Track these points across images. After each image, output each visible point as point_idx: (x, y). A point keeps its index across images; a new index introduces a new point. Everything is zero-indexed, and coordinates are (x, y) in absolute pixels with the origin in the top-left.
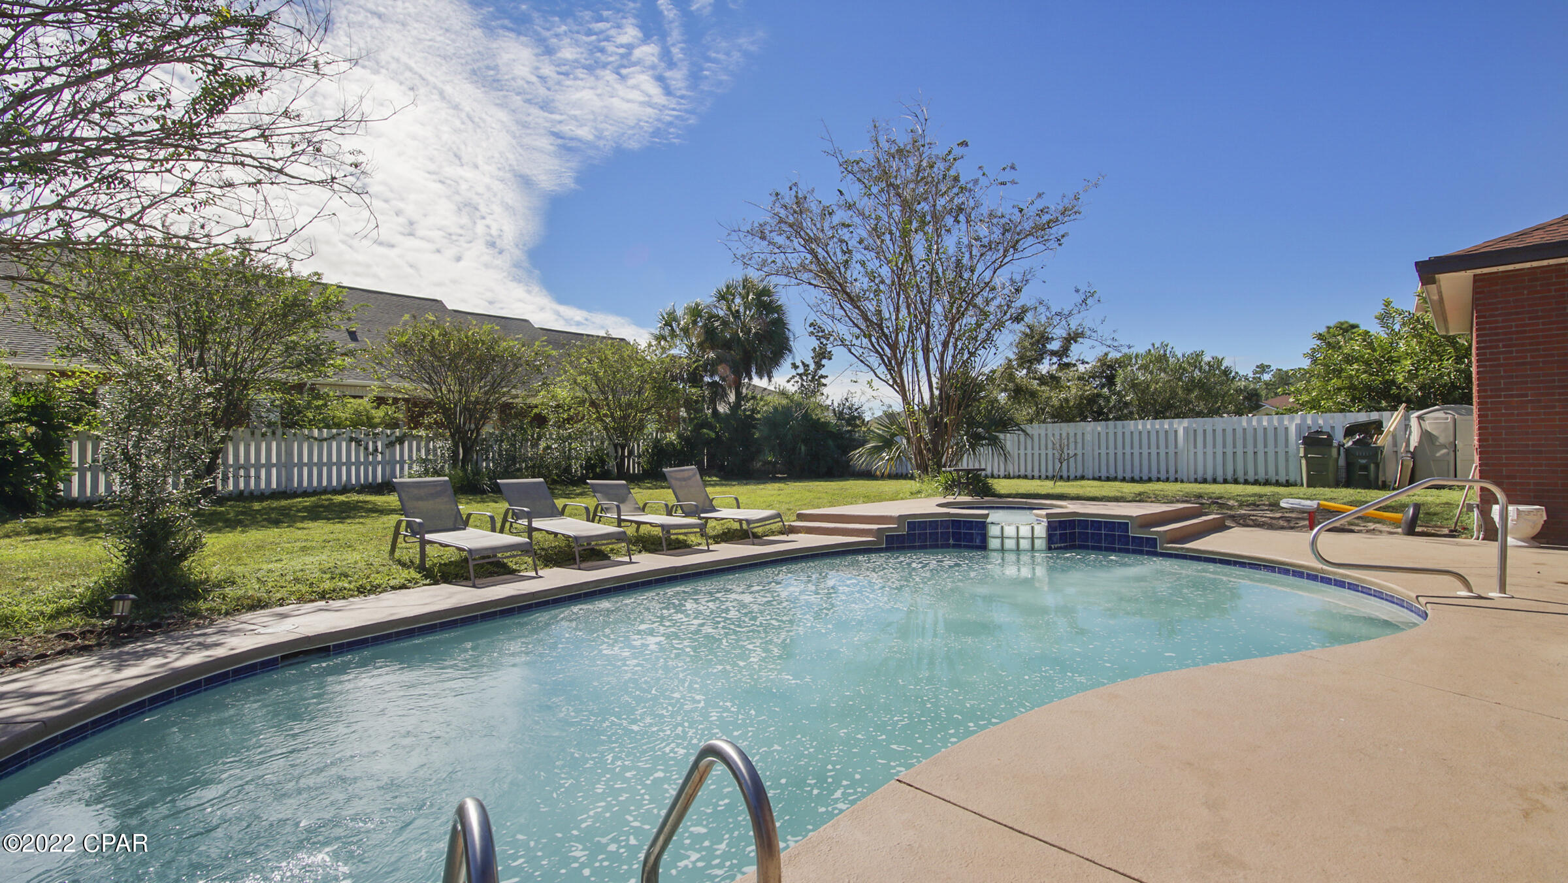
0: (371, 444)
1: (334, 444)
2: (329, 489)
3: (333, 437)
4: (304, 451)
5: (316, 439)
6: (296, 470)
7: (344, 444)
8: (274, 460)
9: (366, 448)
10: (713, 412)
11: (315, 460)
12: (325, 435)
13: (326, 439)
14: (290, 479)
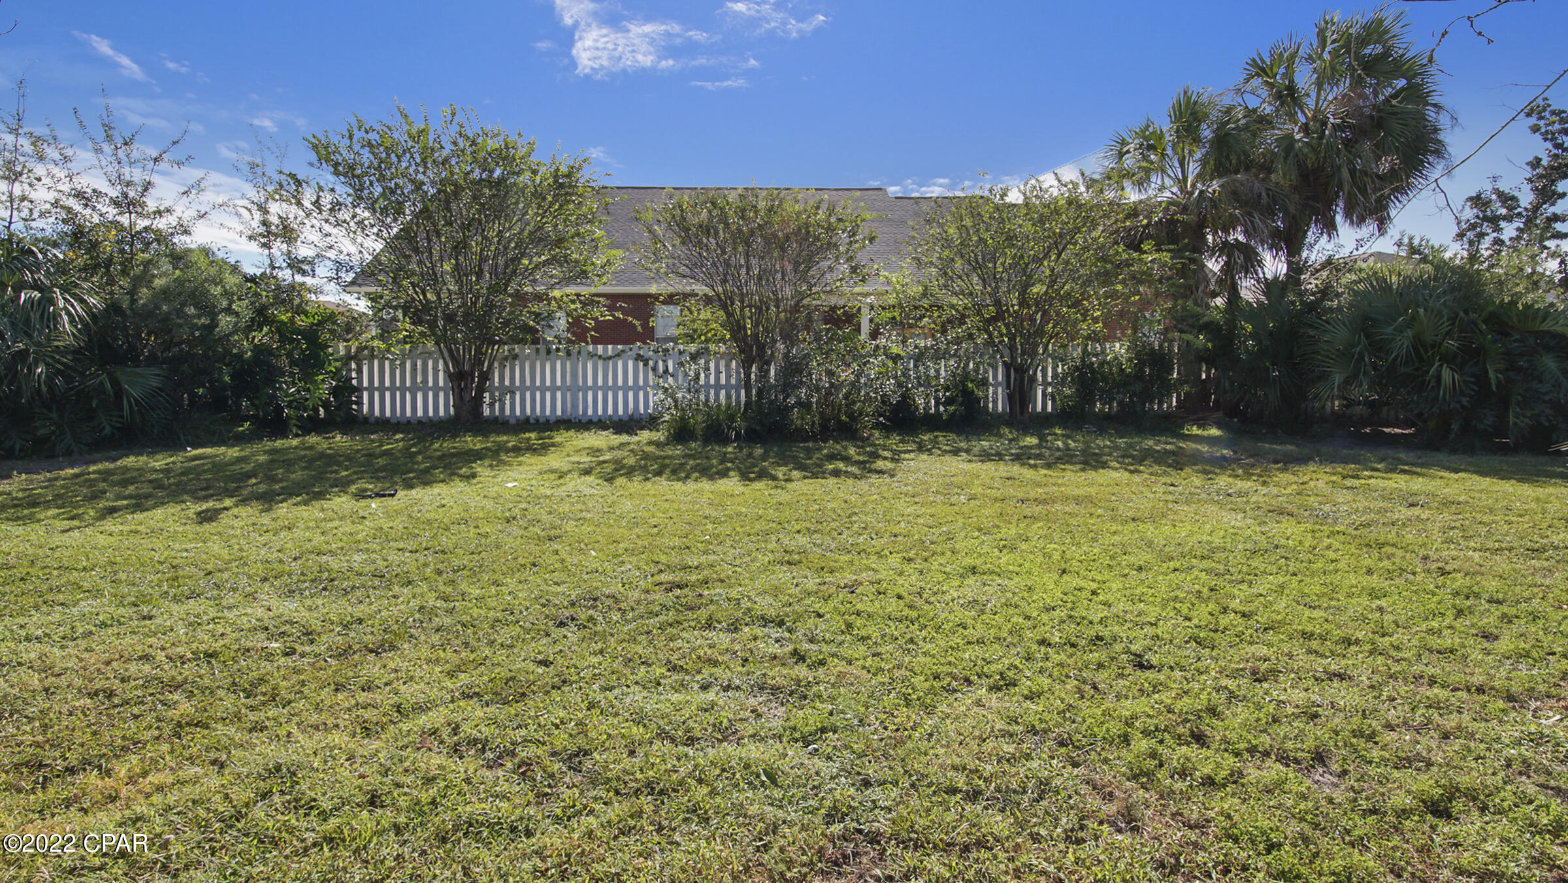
0: (660, 363)
1: (620, 364)
2: (595, 419)
3: (618, 355)
4: (590, 372)
5: (600, 357)
6: (581, 394)
7: (630, 364)
8: (559, 383)
9: (654, 369)
10: (1230, 302)
11: (600, 383)
12: (610, 353)
13: (610, 358)
14: (575, 406)
